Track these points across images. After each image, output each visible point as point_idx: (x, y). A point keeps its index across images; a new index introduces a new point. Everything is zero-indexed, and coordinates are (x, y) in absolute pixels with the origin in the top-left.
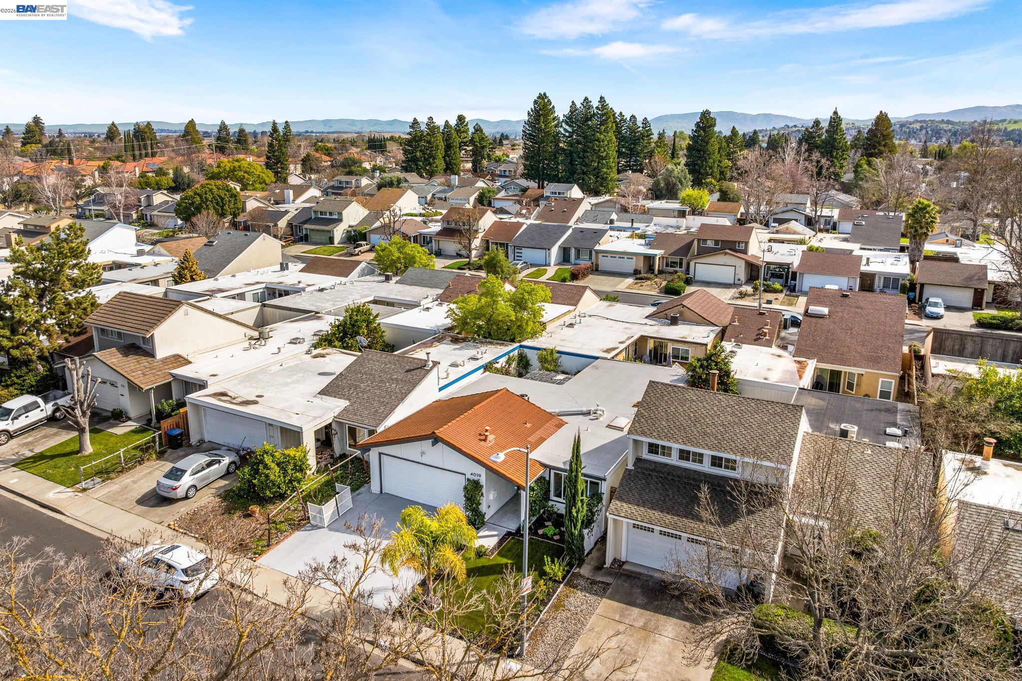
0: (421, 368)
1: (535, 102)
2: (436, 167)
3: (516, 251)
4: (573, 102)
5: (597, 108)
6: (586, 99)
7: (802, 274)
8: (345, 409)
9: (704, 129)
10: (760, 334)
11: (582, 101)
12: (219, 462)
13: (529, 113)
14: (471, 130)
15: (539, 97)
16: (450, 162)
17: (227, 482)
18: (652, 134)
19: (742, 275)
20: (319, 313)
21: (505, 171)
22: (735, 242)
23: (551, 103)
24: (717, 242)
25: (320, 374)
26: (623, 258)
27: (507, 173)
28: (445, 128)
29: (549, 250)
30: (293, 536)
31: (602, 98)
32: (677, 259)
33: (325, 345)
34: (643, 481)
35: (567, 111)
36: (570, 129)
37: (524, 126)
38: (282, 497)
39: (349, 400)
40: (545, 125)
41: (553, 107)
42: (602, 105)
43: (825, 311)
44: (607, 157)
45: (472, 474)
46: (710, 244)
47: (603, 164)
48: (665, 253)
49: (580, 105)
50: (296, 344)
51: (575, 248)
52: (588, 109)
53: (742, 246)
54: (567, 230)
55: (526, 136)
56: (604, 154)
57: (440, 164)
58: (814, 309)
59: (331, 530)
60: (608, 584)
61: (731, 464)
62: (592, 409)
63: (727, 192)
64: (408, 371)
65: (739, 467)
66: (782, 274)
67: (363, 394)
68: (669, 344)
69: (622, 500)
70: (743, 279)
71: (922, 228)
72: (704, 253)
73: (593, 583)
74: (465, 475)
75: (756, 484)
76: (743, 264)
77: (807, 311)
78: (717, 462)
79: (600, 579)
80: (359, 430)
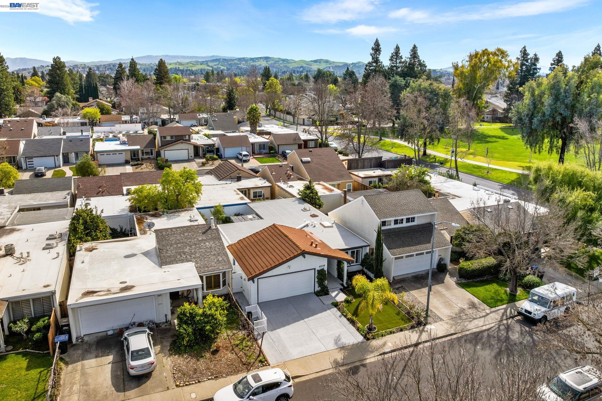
8: (197, 267)
10: (288, 176)
17: (159, 346)
19: (192, 153)
20: (5, 226)
22: (182, 136)
24: (172, 137)
26: (116, 154)
29: (57, 156)
32: (149, 150)
34: (390, 238)
39: (191, 261)
43: (309, 159)
45: (319, 267)
46: (168, 138)
47: (5, 95)
48: (141, 148)
51: (75, 153)
53: (187, 137)
54: (61, 141)
58: (304, 159)
59: (272, 330)
60: (402, 287)
61: (413, 219)
62: (306, 223)
63: (103, 108)
64: (204, 233)
65: (416, 220)
66: (213, 150)
67: (195, 255)
68: (251, 190)
69: (391, 249)
70: (193, 156)
71: (256, 119)
72: (165, 144)
73: (398, 289)
74: (315, 269)
75: (423, 225)
76: (192, 147)
77: (301, 161)
78: (408, 220)
79: (397, 287)
80: (214, 275)
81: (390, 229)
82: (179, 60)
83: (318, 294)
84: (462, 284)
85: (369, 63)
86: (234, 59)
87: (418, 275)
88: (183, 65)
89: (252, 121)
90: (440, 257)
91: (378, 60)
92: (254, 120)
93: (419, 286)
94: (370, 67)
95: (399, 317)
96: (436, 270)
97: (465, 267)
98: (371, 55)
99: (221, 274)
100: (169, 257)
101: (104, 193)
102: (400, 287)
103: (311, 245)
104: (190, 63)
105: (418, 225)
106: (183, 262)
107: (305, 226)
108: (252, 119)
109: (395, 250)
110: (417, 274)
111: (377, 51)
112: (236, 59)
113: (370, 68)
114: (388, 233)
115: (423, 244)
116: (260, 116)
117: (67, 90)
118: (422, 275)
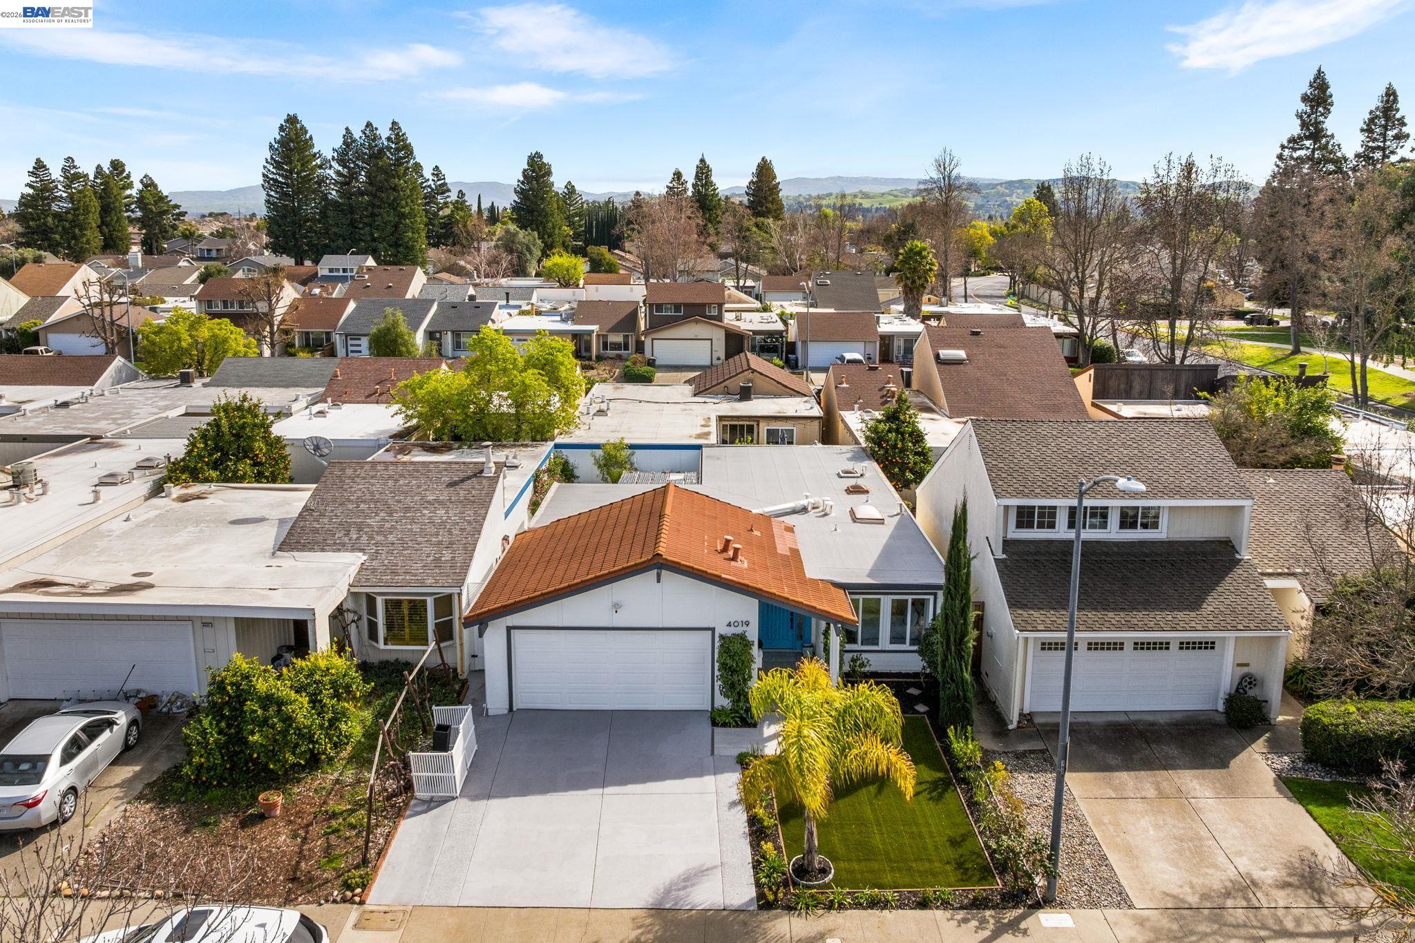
0: (475, 476)
1: (282, 128)
2: (88, 242)
3: (350, 342)
4: (347, 129)
5: (389, 139)
6: (369, 125)
7: (805, 343)
8: (363, 568)
9: (537, 179)
10: (885, 396)
11: (363, 128)
12: (110, 723)
13: (271, 146)
14: (138, 186)
15: (287, 121)
16: (111, 235)
17: (137, 768)
18: (449, 190)
19: (720, 350)
20: (101, 437)
21: (209, 251)
22: (704, 305)
23: (306, 132)
24: (677, 307)
25: (234, 522)
27: (214, 254)
28: (96, 177)
30: (400, 829)
31: (394, 123)
32: (619, 337)
33: (185, 481)
34: (1034, 572)
35: (338, 143)
36: (345, 171)
37: (265, 167)
38: (314, 762)
39: (362, 550)
40: (302, 165)
41: (311, 138)
42: (397, 135)
43: (961, 354)
44: (412, 214)
45: (729, 625)
46: (668, 311)
47: (405, 226)
48: (601, 329)
49: (361, 134)
50: (115, 484)
51: (453, 332)
52: (374, 140)
53: (715, 310)
54: (431, 306)
55: (269, 182)
56: (407, 210)
57: (94, 237)
58: (945, 353)
59: (475, 798)
60: (1043, 752)
61: (1150, 519)
62: (804, 502)
63: (600, 260)
64: (452, 484)
65: (1164, 521)
66: (776, 346)
67: (385, 536)
68: (761, 425)
69: (1024, 607)
70: (723, 357)
71: (919, 278)
72: (659, 323)
73: (1019, 756)
74: (713, 630)
75: (1192, 543)
76: (722, 334)
77: (937, 357)
78: (1129, 519)
79: (1022, 748)
80: (410, 601)
81: (1050, 542)
82: (866, 189)
83: (717, 719)
84: (1299, 785)
85: (1292, 140)
86: (997, 185)
87: (1135, 723)
88: (873, 197)
89: (909, 282)
90: (1245, 670)
91: (1322, 130)
92: (914, 282)
93: (1113, 762)
94: (1295, 150)
95: (951, 853)
96: (1221, 719)
97: (1326, 720)
98: (1299, 116)
99: (430, 602)
100: (316, 531)
101: (384, 397)
102: (1032, 752)
103: (725, 549)
104: (889, 194)
105: (1170, 545)
106: (339, 550)
107: (794, 512)
108: (907, 278)
109: (1036, 614)
110: (1133, 717)
111: (1319, 105)
112: (1001, 184)
113: (1295, 155)
114: (1037, 553)
115: (1162, 610)
116: (931, 270)
117: (550, 225)
118: (1153, 724)
